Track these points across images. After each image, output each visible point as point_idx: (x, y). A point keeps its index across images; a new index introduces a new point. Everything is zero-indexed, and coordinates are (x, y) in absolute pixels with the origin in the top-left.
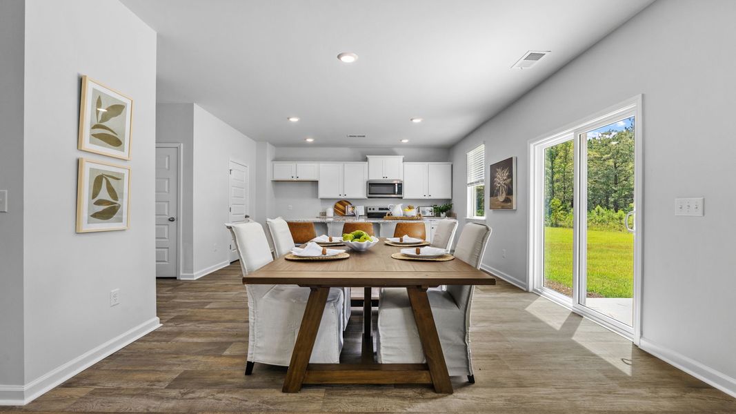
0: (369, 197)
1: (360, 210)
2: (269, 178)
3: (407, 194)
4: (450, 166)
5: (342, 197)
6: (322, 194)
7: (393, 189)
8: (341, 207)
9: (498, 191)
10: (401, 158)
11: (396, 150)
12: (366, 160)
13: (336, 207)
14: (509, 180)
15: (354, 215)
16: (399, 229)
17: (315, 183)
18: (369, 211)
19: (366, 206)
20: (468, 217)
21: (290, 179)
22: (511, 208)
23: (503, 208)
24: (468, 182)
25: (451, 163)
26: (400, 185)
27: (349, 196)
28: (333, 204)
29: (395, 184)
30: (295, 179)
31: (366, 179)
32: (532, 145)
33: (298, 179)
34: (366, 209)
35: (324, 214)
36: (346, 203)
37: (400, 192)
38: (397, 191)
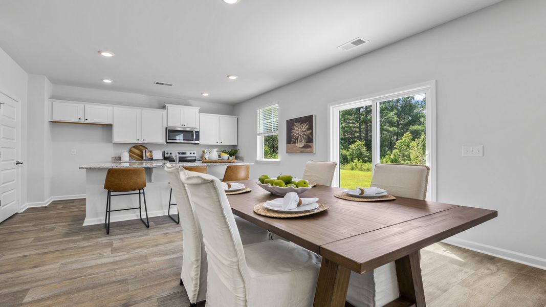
0: (167, 143)
1: (157, 155)
2: (47, 119)
3: (203, 140)
4: (236, 119)
5: (140, 142)
6: (117, 138)
7: (191, 136)
8: (137, 151)
9: (297, 139)
10: (197, 109)
11: (191, 102)
12: (164, 107)
13: (130, 151)
14: (309, 132)
15: (152, 159)
16: (229, 171)
17: (108, 127)
18: (166, 155)
19: (163, 151)
20: (258, 159)
21: (76, 120)
22: (312, 152)
23: (302, 152)
24: (258, 133)
25: (237, 117)
26: (198, 133)
27: (147, 141)
28: (128, 148)
29: (192, 132)
30: (82, 121)
31: (165, 126)
32: (331, 107)
33: (87, 122)
34: (164, 153)
35: (119, 159)
36: (142, 148)
37: (198, 138)
38: (194, 137)
